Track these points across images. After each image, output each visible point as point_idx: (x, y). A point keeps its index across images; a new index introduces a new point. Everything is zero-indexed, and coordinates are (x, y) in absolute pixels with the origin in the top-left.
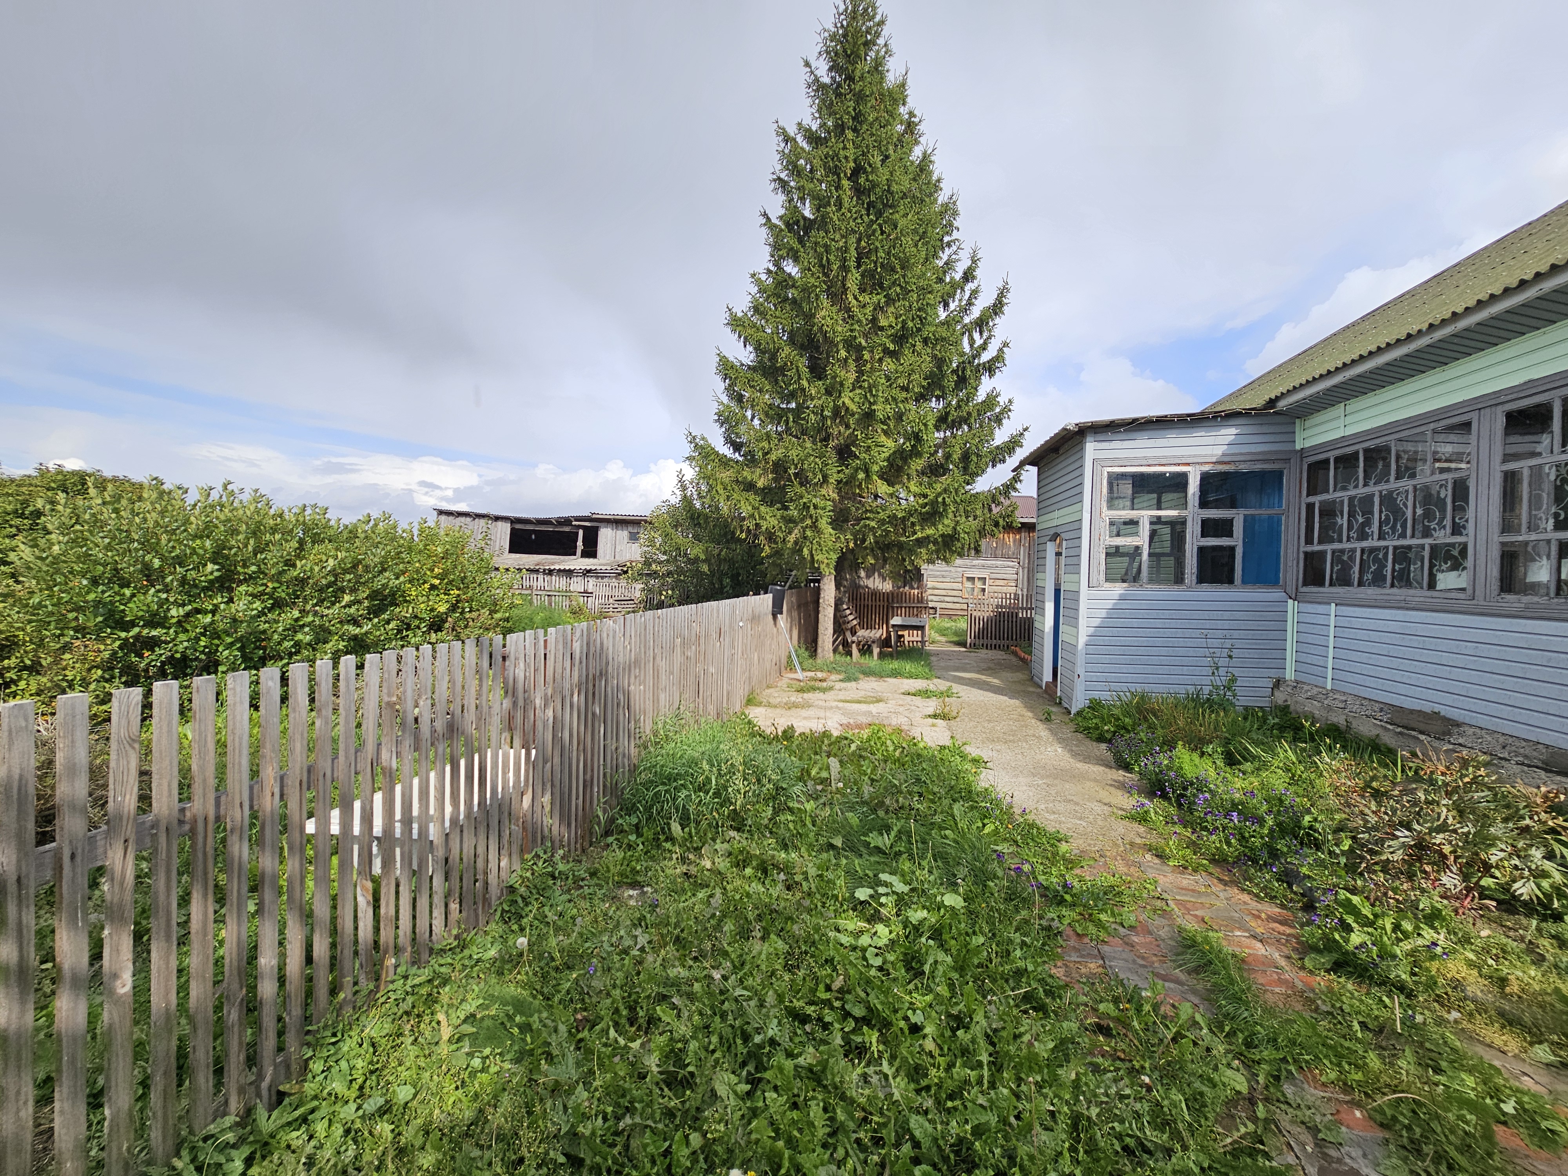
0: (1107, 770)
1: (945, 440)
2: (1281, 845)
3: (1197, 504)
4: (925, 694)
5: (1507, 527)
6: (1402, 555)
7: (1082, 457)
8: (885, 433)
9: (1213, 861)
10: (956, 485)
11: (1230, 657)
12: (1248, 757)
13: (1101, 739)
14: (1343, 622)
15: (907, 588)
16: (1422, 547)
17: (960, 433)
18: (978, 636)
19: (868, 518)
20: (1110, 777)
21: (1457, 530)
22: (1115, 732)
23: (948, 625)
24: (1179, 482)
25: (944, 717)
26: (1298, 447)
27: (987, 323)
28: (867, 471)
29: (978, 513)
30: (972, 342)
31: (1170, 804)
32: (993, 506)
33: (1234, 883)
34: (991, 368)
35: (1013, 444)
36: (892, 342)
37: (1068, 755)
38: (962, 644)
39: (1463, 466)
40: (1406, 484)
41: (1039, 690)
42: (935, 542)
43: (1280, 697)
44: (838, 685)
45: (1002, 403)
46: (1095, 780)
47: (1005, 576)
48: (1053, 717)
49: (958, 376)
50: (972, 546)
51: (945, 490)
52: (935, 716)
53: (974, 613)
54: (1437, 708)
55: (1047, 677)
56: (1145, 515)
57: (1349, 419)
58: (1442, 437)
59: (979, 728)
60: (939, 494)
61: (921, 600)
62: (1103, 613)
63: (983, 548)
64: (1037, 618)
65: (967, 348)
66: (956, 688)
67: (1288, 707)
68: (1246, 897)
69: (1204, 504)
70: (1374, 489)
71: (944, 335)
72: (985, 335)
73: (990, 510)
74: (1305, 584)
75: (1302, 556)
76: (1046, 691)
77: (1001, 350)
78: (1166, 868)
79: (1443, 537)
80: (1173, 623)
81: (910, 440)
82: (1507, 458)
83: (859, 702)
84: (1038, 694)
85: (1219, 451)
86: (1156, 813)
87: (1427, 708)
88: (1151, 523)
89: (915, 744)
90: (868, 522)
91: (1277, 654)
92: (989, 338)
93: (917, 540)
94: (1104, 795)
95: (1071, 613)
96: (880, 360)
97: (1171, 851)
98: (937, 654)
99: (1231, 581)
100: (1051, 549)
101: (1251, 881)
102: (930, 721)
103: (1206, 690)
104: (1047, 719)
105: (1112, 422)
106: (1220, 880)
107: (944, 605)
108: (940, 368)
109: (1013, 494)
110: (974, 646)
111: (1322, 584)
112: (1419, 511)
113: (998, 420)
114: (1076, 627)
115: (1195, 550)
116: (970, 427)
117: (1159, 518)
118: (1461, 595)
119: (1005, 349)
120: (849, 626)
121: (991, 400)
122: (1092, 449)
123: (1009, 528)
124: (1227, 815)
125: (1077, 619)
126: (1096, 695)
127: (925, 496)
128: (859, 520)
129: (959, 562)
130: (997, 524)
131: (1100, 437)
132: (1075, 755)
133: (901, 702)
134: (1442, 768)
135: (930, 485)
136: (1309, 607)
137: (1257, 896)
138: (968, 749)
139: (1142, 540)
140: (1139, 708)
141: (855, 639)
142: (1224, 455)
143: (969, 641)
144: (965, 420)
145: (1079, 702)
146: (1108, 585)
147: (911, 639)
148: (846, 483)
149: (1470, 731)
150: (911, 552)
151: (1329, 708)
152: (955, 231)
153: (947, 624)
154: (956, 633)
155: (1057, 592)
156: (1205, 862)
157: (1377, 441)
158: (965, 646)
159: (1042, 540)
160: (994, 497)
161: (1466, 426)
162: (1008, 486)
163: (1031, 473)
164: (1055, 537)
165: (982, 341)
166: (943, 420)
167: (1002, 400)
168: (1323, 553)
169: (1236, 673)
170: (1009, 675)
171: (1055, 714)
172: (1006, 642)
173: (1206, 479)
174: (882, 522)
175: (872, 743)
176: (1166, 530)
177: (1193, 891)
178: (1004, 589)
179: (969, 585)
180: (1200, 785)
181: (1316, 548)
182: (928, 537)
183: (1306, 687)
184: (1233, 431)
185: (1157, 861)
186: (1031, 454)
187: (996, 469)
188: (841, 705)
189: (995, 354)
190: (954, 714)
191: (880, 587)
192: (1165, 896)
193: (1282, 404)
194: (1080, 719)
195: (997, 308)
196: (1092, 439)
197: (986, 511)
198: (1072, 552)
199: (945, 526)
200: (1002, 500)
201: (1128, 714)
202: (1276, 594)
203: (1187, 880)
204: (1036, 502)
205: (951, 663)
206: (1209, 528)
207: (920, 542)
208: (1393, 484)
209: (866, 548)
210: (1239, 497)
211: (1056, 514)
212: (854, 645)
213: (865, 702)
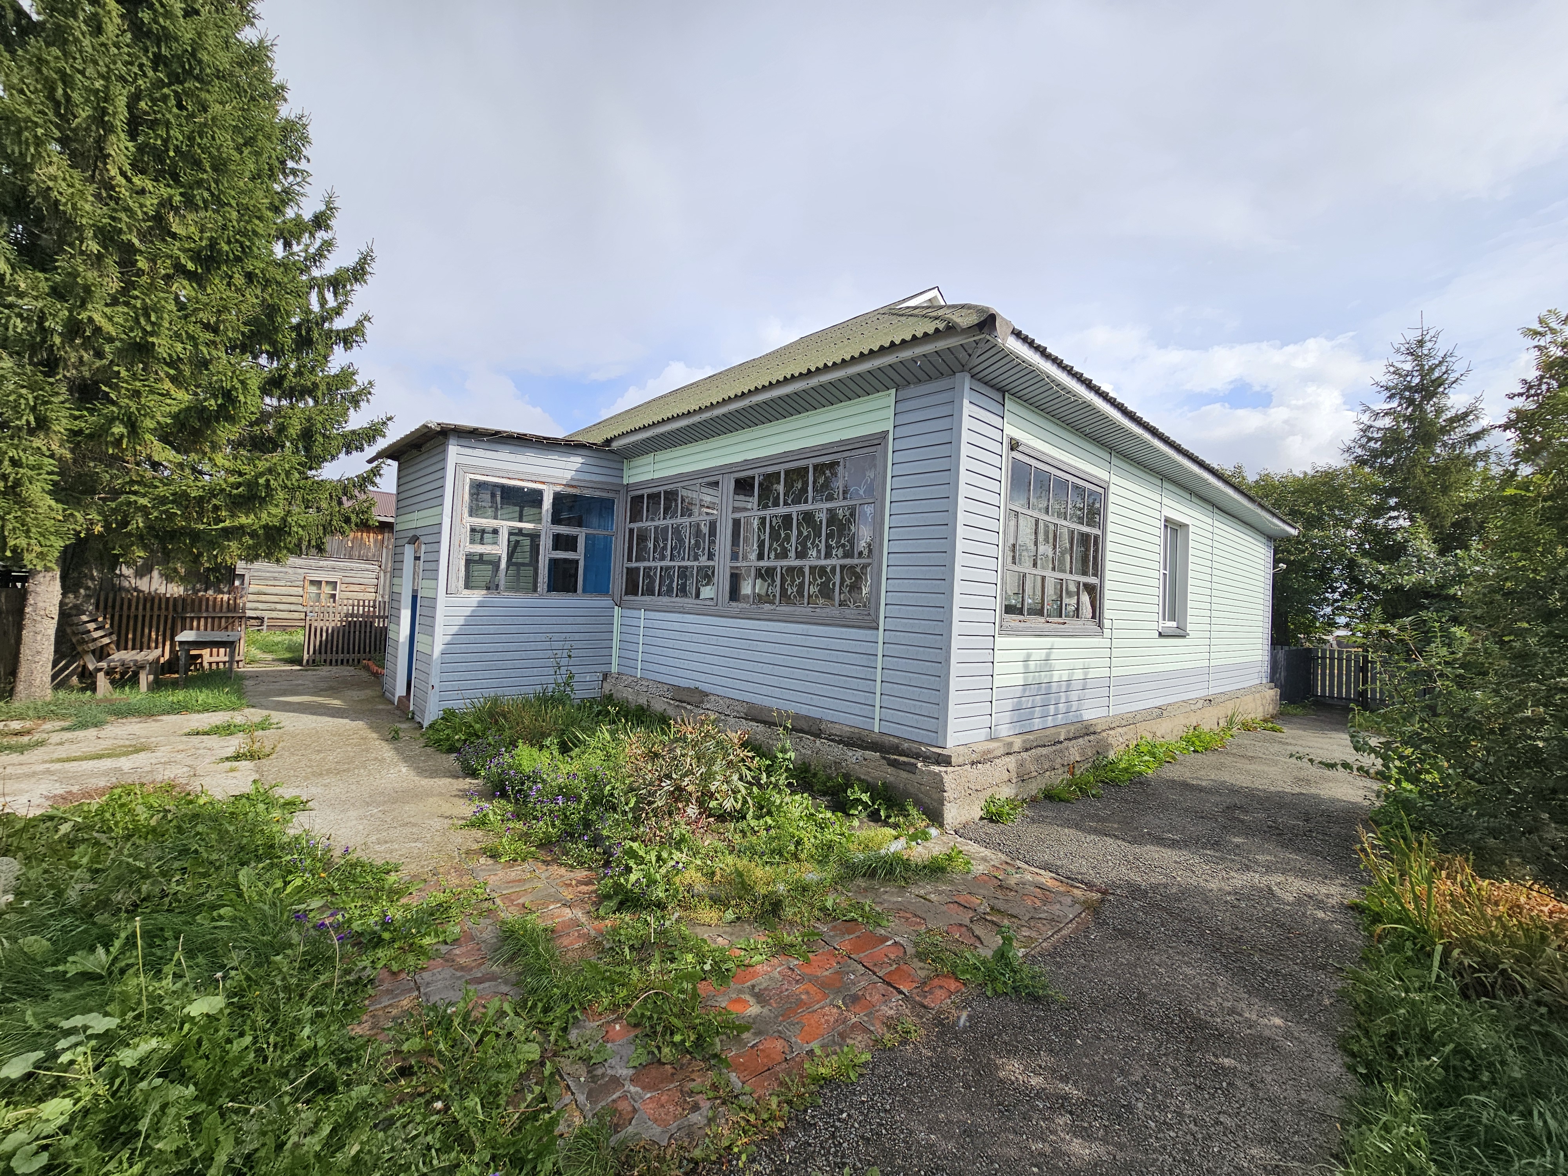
0: (454, 781)
1: (278, 410)
2: (593, 816)
3: (549, 520)
4: (227, 730)
5: (735, 556)
6: (684, 572)
7: (444, 460)
8: (173, 380)
9: (540, 846)
10: (287, 466)
11: (570, 656)
12: (576, 744)
13: (451, 750)
14: (649, 624)
15: (210, 592)
16: (692, 567)
17: (302, 405)
18: (318, 651)
19: (135, 493)
20: (456, 787)
21: (711, 557)
22: (466, 740)
23: (279, 639)
24: (534, 498)
25: (251, 756)
26: (625, 482)
27: (344, 286)
28: (133, 427)
29: (324, 505)
30: (323, 302)
31: (509, 801)
32: (344, 499)
33: (555, 861)
34: (348, 338)
35: (372, 433)
36: (191, 259)
37: (412, 773)
38: (298, 661)
39: (715, 512)
40: (686, 520)
41: (390, 707)
42: (253, 535)
43: (607, 687)
44: (55, 738)
45: (360, 383)
46: (441, 794)
47: (362, 581)
48: (401, 734)
49: (299, 335)
50: (313, 543)
51: (270, 471)
52: (237, 758)
53: (314, 624)
54: (698, 684)
55: (400, 690)
56: (505, 526)
57: (657, 466)
58: (704, 490)
59: (302, 764)
60: (261, 474)
61: (233, 608)
62: (461, 621)
63: (328, 547)
64: (392, 627)
65: (315, 307)
66: (276, 716)
67: (611, 695)
68: (563, 871)
69: (556, 519)
70: (669, 522)
71: (279, 278)
72: (341, 299)
73: (340, 503)
74: (626, 594)
75: (625, 571)
76: (398, 708)
77: (360, 322)
78: (499, 866)
79: (703, 561)
80: (526, 629)
81: (216, 397)
82: (735, 510)
83: (99, 757)
84: (389, 712)
85: (569, 475)
86: (495, 813)
87: (692, 684)
88: (510, 534)
89: (191, 802)
90: (133, 498)
91: (605, 652)
92: (346, 303)
93: (224, 529)
94: (446, 808)
95: (428, 621)
96: (168, 278)
97: (504, 848)
98: (256, 676)
99: (575, 591)
100: (409, 551)
101: (567, 855)
102: (228, 764)
103: (550, 688)
104: (394, 738)
105: (476, 429)
106: (544, 862)
107: (274, 614)
108: (271, 317)
109: (370, 488)
110: (312, 663)
111: (636, 594)
112: (693, 542)
113: (355, 401)
114: (432, 635)
115: (547, 562)
116: (316, 402)
117: (520, 530)
118: (711, 603)
119: (366, 323)
120: (92, 646)
121: (346, 376)
122: (454, 452)
123: (365, 526)
124: (554, 800)
125: (433, 627)
126: (449, 704)
127: (240, 474)
128: (115, 493)
129: (293, 560)
130: (347, 520)
131: (463, 442)
132: (422, 772)
133: (181, 747)
134: (690, 729)
135: (251, 461)
136: (629, 613)
137: (572, 866)
138: (278, 792)
139: (500, 549)
140: (492, 714)
141: (104, 664)
142: (572, 479)
143: (306, 657)
144: (310, 391)
145: (431, 713)
146: (467, 592)
147: (215, 659)
148: (91, 436)
149: (713, 698)
150: (212, 544)
151: (638, 693)
152: (303, 161)
153: (279, 637)
154: (289, 649)
155: (414, 598)
156: (533, 849)
157: (672, 486)
158: (301, 664)
159: (400, 542)
160: (345, 489)
161: (716, 484)
162: (364, 479)
163: (391, 468)
164: (414, 540)
165: (335, 304)
166: (273, 384)
167: (361, 379)
168: (638, 569)
169: (574, 670)
170: (356, 694)
171: (404, 730)
172: (357, 656)
173: (558, 498)
174: (163, 500)
175: (107, 815)
176: (527, 542)
177: (519, 881)
178: (361, 596)
179: (313, 589)
180: (535, 777)
181: (634, 565)
182: (242, 527)
183: (624, 678)
184: (580, 460)
185: (490, 861)
186: (390, 446)
187: (350, 457)
188: (58, 766)
189: (352, 324)
190: (267, 750)
191: (162, 590)
192: (493, 895)
193: (615, 445)
194: (431, 732)
195: (359, 273)
196: (455, 442)
197: (334, 503)
198: (431, 557)
199: (271, 514)
200: (356, 493)
201: (479, 720)
202: (606, 602)
203: (515, 873)
204: (394, 499)
205: (276, 686)
206: (561, 542)
207: (227, 533)
208: (679, 520)
209: (129, 534)
210: (584, 517)
211: (416, 515)
212: (101, 676)
213: (109, 756)
